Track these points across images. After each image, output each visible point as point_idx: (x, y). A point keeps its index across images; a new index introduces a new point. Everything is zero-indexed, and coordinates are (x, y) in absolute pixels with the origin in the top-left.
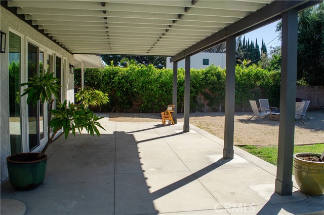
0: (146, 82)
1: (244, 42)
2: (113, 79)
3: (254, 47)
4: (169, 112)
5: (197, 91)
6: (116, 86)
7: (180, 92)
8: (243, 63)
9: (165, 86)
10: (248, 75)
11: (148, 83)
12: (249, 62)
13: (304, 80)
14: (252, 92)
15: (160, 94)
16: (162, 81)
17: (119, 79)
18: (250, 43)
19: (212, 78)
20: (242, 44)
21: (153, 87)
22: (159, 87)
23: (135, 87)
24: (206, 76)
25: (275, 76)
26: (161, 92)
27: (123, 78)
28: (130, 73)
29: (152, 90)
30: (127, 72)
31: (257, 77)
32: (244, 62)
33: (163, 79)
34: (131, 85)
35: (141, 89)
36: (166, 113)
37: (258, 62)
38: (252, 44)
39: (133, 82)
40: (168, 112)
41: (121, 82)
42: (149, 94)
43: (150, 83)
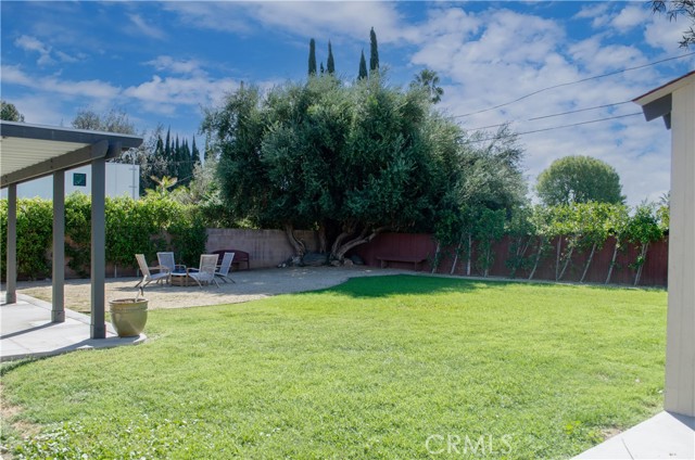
1: (168, 140)
3: (188, 152)
8: (162, 183)
12: (175, 181)
13: (249, 219)
14: (154, 241)
18: (180, 145)
19: (76, 216)
20: (165, 142)
25: (195, 211)
31: (163, 215)
32: (164, 182)
37: (191, 183)
38: (185, 147)
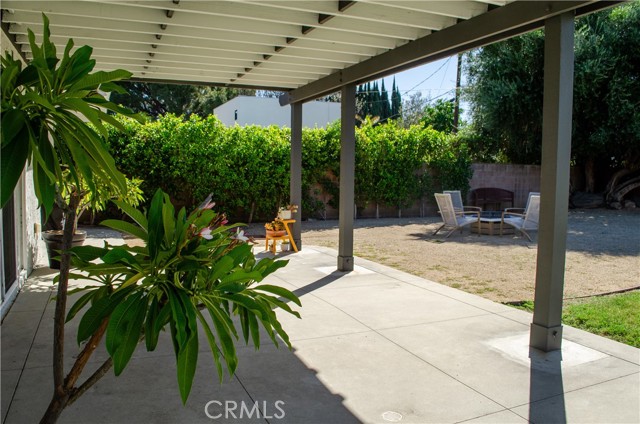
0: (203, 155)
2: (124, 147)
4: (285, 223)
5: (310, 175)
6: (131, 164)
7: (278, 176)
9: (244, 164)
10: (410, 142)
11: (208, 157)
15: (234, 181)
16: (239, 153)
17: (139, 148)
21: (218, 166)
22: (232, 166)
23: (176, 167)
24: (328, 143)
25: (458, 144)
26: (235, 176)
27: (147, 144)
28: (165, 133)
29: (216, 173)
30: (158, 131)
33: (240, 147)
34: (166, 161)
35: (189, 171)
36: (276, 226)
39: (172, 155)
40: (281, 224)
41: (143, 156)
42: (208, 181)
43: (212, 156)
